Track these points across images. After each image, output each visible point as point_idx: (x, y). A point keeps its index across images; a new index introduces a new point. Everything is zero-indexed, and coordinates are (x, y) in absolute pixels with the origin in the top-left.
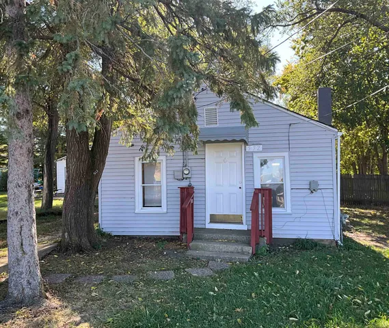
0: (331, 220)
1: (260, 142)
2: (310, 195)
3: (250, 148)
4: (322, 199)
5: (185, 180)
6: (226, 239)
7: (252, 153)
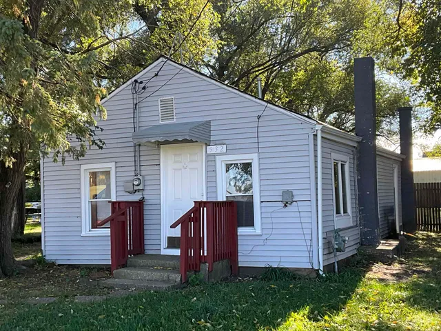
0: (309, 243)
1: (224, 142)
2: (284, 210)
3: (212, 149)
4: (297, 215)
5: (137, 193)
6: (163, 265)
7: (214, 155)
